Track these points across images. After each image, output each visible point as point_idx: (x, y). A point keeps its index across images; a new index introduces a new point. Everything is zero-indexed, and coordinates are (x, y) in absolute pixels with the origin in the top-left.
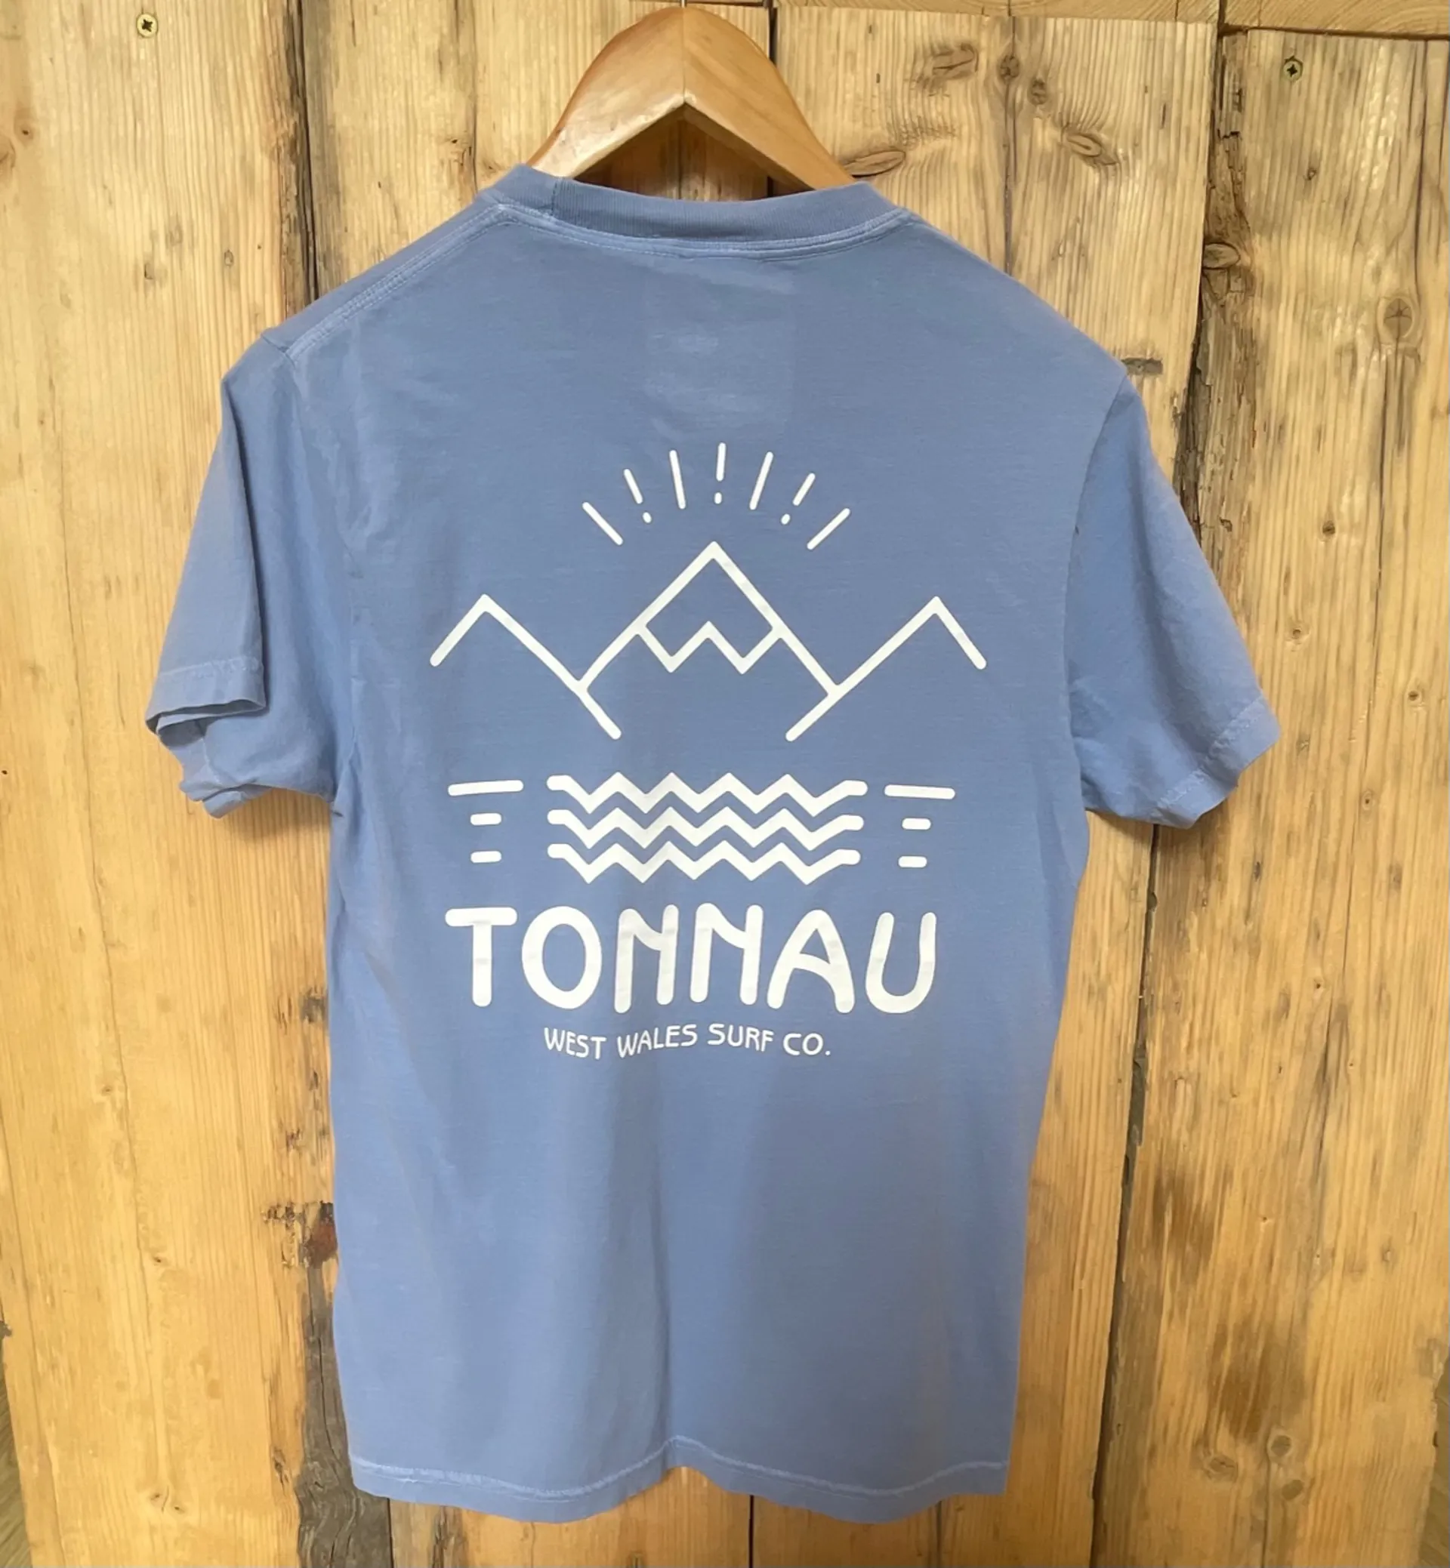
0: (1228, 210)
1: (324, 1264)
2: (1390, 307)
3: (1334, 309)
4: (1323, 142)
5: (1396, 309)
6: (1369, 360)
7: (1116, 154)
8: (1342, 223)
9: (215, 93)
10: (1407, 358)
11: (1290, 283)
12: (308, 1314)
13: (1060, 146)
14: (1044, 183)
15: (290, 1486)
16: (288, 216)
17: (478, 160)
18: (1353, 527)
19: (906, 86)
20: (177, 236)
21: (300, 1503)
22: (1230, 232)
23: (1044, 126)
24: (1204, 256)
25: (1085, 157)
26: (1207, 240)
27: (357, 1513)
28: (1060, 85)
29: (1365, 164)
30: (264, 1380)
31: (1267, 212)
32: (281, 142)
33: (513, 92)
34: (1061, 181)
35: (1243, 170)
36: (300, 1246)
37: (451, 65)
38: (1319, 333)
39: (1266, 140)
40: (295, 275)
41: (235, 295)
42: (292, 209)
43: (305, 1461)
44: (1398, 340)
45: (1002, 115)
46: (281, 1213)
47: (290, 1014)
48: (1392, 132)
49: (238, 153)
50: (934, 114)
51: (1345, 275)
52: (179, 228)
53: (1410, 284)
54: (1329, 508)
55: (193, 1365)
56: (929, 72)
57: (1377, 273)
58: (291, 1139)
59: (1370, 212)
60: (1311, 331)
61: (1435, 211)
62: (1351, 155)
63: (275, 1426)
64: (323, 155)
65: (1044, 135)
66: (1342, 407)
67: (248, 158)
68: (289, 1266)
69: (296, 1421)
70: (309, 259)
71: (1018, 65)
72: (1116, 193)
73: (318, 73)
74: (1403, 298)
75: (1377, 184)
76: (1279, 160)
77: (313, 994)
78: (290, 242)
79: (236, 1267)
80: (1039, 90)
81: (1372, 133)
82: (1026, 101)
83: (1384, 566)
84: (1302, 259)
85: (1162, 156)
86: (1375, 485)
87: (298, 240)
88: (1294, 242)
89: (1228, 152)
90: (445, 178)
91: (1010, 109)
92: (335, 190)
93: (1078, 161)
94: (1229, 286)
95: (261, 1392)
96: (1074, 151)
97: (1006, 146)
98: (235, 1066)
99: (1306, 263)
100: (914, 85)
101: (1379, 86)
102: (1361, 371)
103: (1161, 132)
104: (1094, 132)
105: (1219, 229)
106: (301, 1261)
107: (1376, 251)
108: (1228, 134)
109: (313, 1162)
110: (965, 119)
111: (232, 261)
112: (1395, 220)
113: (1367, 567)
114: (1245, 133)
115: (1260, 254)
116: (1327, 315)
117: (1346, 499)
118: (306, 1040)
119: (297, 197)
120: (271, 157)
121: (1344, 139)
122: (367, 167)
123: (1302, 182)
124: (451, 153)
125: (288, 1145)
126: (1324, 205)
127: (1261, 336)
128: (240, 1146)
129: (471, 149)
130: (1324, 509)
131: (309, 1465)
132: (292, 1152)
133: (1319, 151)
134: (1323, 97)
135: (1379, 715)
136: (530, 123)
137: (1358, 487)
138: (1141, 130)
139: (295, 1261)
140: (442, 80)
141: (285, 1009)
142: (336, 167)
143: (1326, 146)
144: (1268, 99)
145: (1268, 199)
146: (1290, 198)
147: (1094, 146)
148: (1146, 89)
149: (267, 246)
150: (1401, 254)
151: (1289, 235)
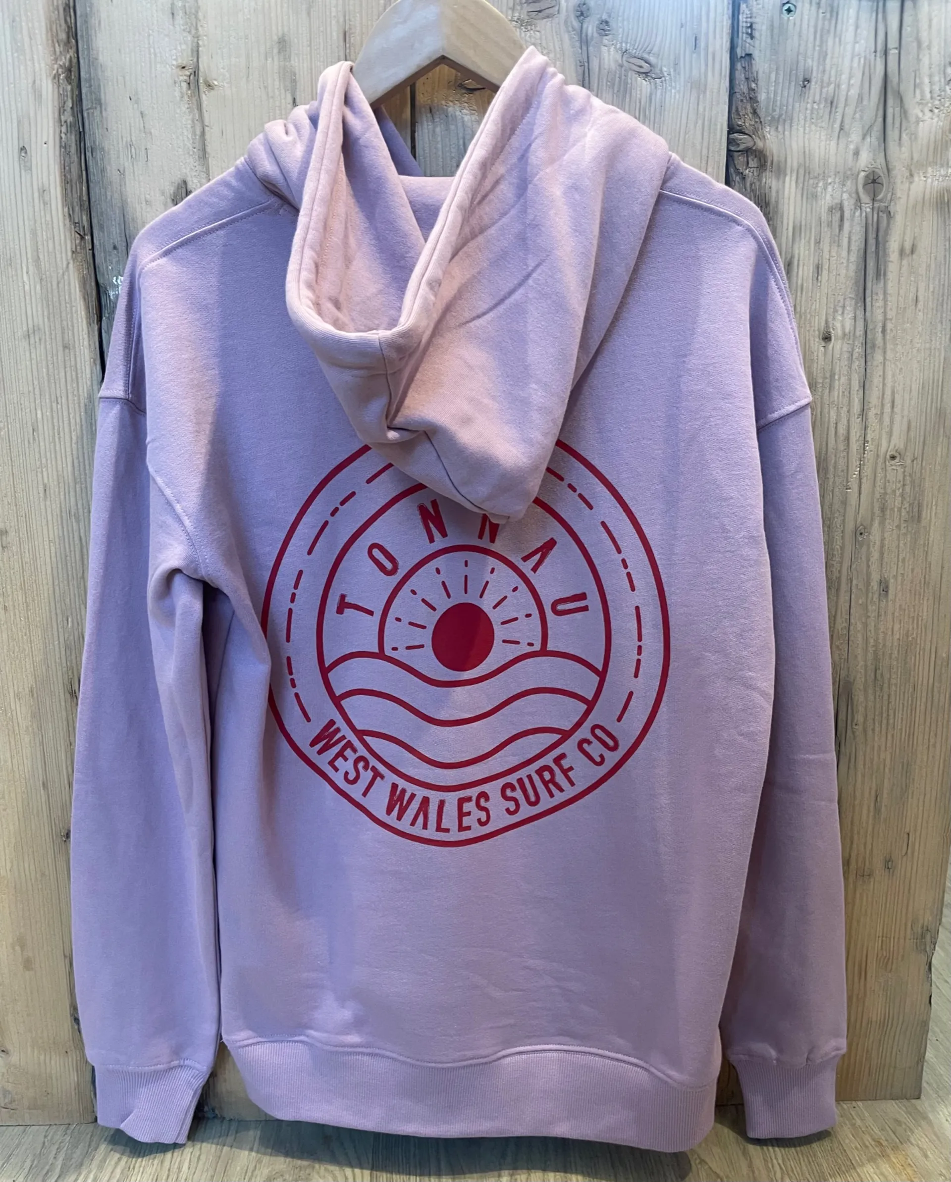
0: (745, 109)
2: (867, 177)
3: (824, 178)
4: (813, 61)
5: (872, 178)
6: (852, 216)
7: (661, 70)
8: (830, 118)
9: (14, 39)
10: (881, 214)
11: (793, 162)
13: (621, 66)
16: (66, 122)
17: (201, 80)
18: (844, 337)
22: (748, 125)
23: (609, 52)
24: (729, 142)
25: (639, 73)
26: (732, 129)
28: (620, 23)
29: (844, 77)
31: (774, 110)
32: (60, 71)
33: (226, 34)
35: (755, 80)
37: (180, 16)
38: (815, 196)
39: (771, 59)
40: (71, 162)
41: (29, 177)
42: (68, 117)
44: (873, 201)
45: (578, 45)
48: (863, 55)
49: (30, 80)
51: (833, 156)
53: (881, 160)
54: (827, 322)
56: (524, 16)
57: (857, 153)
59: (850, 111)
60: (809, 195)
61: (898, 109)
62: (834, 69)
64: (91, 78)
65: (609, 58)
66: (834, 247)
67: (38, 82)
70: (81, 150)
71: (588, 9)
72: (663, 97)
73: (86, 21)
74: (876, 170)
75: (854, 92)
76: (781, 73)
78: (67, 138)
80: (604, 27)
81: (849, 55)
82: (595, 35)
83: (869, 363)
84: (801, 144)
86: (860, 304)
87: (73, 138)
88: (794, 132)
89: (744, 68)
90: (177, 94)
91: (584, 41)
92: (99, 103)
93: (635, 76)
94: (748, 163)
96: (631, 69)
97: (582, 66)
99: (804, 147)
101: (852, 21)
102: (847, 225)
103: (694, 55)
104: (646, 56)
105: (739, 122)
107: (855, 137)
108: (743, 55)
111: (26, 153)
112: (868, 116)
113: (855, 365)
114: (756, 54)
115: (770, 140)
116: (821, 184)
117: (838, 318)
119: (72, 108)
120: (53, 81)
121: (829, 57)
122: (121, 86)
123: (799, 89)
124: (183, 76)
126: (815, 106)
127: (773, 200)
129: (196, 73)
130: (823, 324)
133: (810, 69)
134: (812, 30)
135: (868, 472)
136: (239, 54)
137: (848, 307)
138: (679, 54)
140: (174, 25)
142: (99, 86)
143: (815, 64)
144: (772, 30)
145: (775, 101)
146: (791, 100)
147: (646, 65)
148: (682, 26)
149: (51, 143)
150: (873, 139)
151: (791, 126)
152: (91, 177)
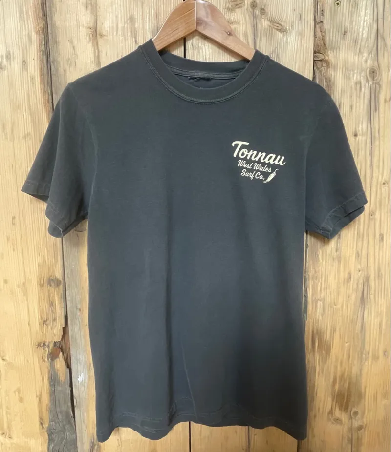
0: (321, 43)
1: (55, 360)
2: (370, 71)
3: (353, 71)
5: (372, 71)
6: (365, 86)
7: (286, 29)
8: (355, 46)
9: (20, 16)
10: (376, 85)
11: (340, 64)
12: (50, 375)
13: (270, 26)
14: (265, 38)
15: (45, 430)
16: (42, 50)
17: (98, 33)
18: (363, 135)
19: (224, 10)
20: (9, 57)
21: (49, 436)
22: (322, 50)
23: (265, 21)
24: (314, 57)
25: (277, 30)
26: (315, 52)
27: (67, 438)
28: (269, 10)
29: (361, 30)
30: (37, 397)
31: (332, 43)
32: (40, 29)
33: (108, 14)
34: (271, 36)
35: (325, 32)
36: (48, 355)
37: (90, 7)
38: (350, 78)
39: (331, 24)
40: (44, 67)
41: (26, 73)
42: (43, 48)
43: (50, 422)
44: (373, 80)
45: (252, 18)
46: (41, 345)
47: (44, 284)
48: (368, 21)
49: (27, 33)
50: (232, 18)
51: (356, 62)
52: (10, 54)
53: (376, 64)
54: (356, 128)
55: (15, 392)
56: (230, 6)
57: (366, 61)
58: (45, 322)
59: (363, 44)
60: (347, 78)
61: (382, 43)
62: (356, 27)
63: (40, 412)
64: (52, 32)
65: (265, 23)
66: (358, 99)
67: (30, 34)
68: (44, 361)
69: (47, 410)
70: (48, 62)
71: (256, 4)
72: (287, 39)
73: (50, 10)
74: (375, 68)
75: (365, 35)
76: (335, 28)
77: (51, 278)
78: (42, 58)
79: (28, 361)
80: (263, 11)
81: (362, 21)
82: (259, 14)
83: (373, 145)
84: (343, 58)
85: (300, 28)
86: (369, 121)
87: (45, 57)
88: (341, 52)
89: (320, 27)
90: (88, 38)
91: (255, 16)
92: (56, 42)
93: (275, 31)
94: (322, 65)
95: (36, 401)
96: (274, 28)
97: (254, 26)
98: (27, 300)
99: (345, 59)
100: (226, 10)
101: (364, 8)
102: (363, 89)
103: (300, 22)
104: (279, 22)
105: (318, 49)
106: (48, 359)
107: (365, 55)
108: (320, 22)
109: (52, 329)
110: (241, 19)
111: (25, 63)
112: (371, 45)
113: (368, 146)
114: (325, 22)
115: (331, 56)
116: (352, 73)
117: (360, 126)
118: (49, 291)
119: (45, 45)
120: (37, 34)
121: (354, 23)
122: (65, 36)
123: (342, 36)
124: (90, 31)
125: (44, 324)
126: (349, 42)
127: (333, 79)
128: (29, 324)
129: (96, 31)
130: (354, 129)
131: (51, 423)
132: (45, 325)
133: (346, 27)
134: (347, 11)
135: (374, 189)
136: (113, 23)
137: (364, 122)
138: (293, 21)
139: (46, 360)
140: (87, 11)
141: (42, 282)
142: (56, 36)
143: (349, 25)
144: (331, 12)
145: (333, 40)
146: (339, 40)
147: (280, 26)
148: (294, 10)
149: (36, 59)
150: (373, 55)
151: (339, 50)
152: (52, 73)
